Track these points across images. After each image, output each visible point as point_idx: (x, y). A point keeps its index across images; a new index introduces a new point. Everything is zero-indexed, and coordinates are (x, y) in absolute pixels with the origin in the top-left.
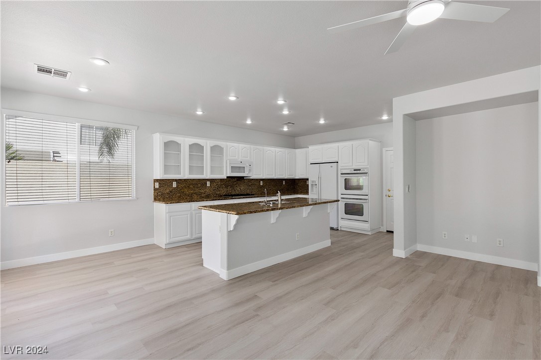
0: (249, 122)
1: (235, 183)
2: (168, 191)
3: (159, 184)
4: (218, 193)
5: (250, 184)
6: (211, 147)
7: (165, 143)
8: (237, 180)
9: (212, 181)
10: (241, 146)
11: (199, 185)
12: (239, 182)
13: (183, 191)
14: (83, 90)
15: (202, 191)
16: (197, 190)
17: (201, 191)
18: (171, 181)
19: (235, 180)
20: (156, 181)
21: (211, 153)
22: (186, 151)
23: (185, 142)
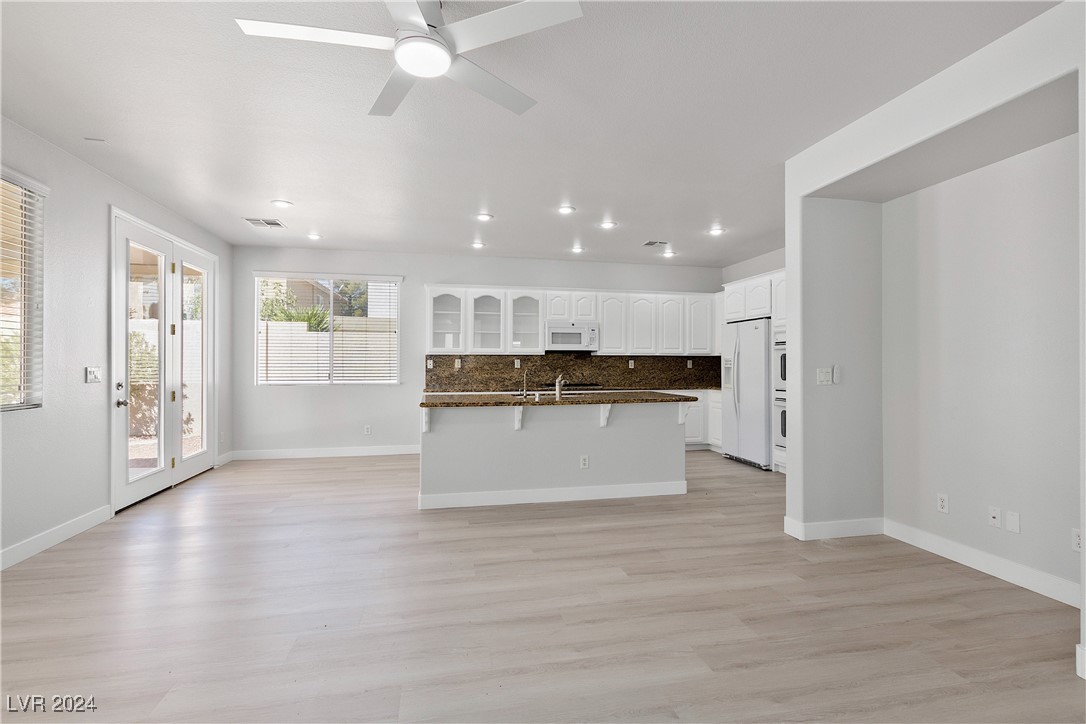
0: (577, 249)
1: (571, 363)
2: (446, 374)
3: (434, 362)
4: (537, 379)
5: (605, 365)
6: (514, 301)
7: (434, 299)
8: (576, 358)
9: (525, 359)
10: (576, 294)
11: (501, 366)
12: (579, 361)
13: (471, 374)
14: (314, 237)
15: (506, 376)
16: (496, 374)
17: (503, 376)
18: (450, 358)
19: (572, 357)
20: (429, 357)
21: (515, 311)
22: (468, 310)
23: (468, 294)
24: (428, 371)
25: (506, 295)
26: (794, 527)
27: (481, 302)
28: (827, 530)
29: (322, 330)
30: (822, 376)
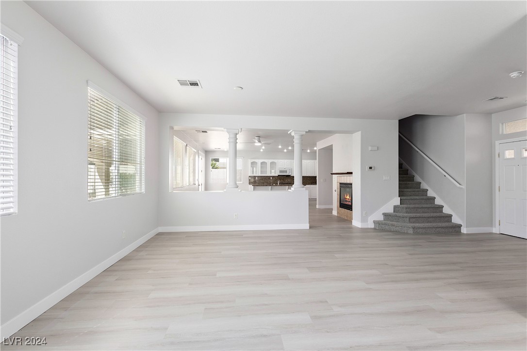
1: (285, 178)
2: (254, 180)
3: (251, 178)
4: (276, 182)
6: (270, 163)
7: (251, 162)
9: (273, 177)
10: (286, 161)
11: (267, 179)
12: (287, 178)
13: (260, 181)
15: (268, 181)
16: (266, 181)
18: (255, 177)
20: (249, 176)
21: (270, 165)
22: (259, 165)
23: (259, 161)
24: (249, 180)
25: (268, 161)
26: (317, 207)
27: (262, 163)
28: (323, 207)
29: (216, 168)
30: (322, 180)
